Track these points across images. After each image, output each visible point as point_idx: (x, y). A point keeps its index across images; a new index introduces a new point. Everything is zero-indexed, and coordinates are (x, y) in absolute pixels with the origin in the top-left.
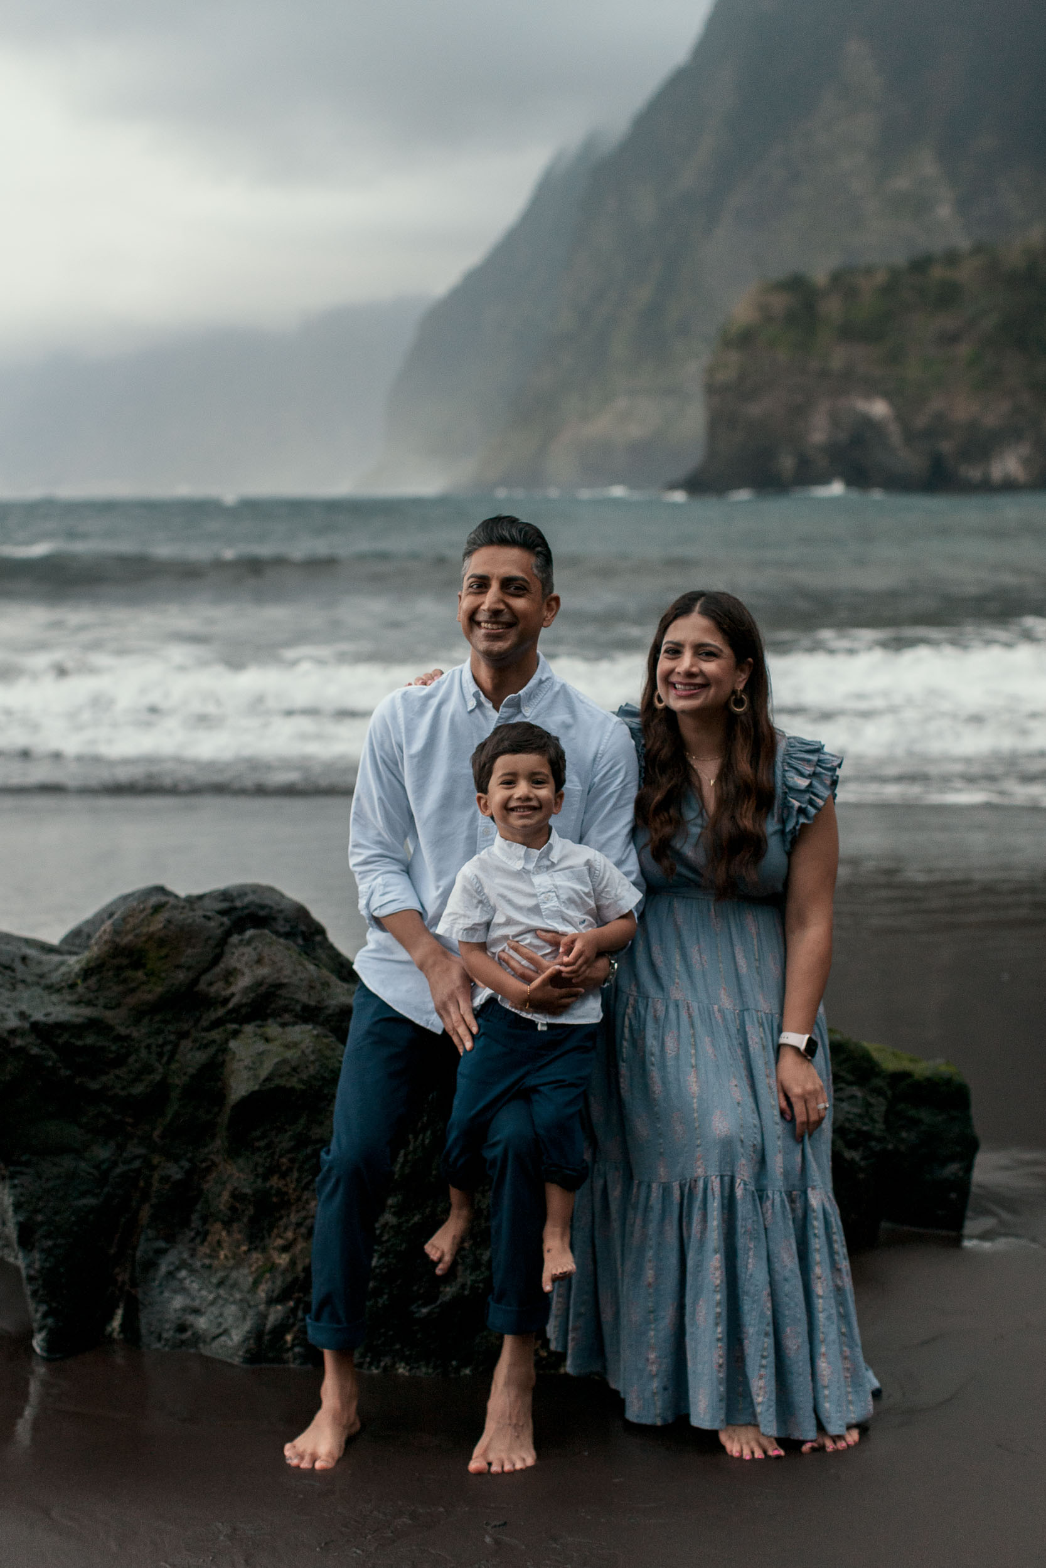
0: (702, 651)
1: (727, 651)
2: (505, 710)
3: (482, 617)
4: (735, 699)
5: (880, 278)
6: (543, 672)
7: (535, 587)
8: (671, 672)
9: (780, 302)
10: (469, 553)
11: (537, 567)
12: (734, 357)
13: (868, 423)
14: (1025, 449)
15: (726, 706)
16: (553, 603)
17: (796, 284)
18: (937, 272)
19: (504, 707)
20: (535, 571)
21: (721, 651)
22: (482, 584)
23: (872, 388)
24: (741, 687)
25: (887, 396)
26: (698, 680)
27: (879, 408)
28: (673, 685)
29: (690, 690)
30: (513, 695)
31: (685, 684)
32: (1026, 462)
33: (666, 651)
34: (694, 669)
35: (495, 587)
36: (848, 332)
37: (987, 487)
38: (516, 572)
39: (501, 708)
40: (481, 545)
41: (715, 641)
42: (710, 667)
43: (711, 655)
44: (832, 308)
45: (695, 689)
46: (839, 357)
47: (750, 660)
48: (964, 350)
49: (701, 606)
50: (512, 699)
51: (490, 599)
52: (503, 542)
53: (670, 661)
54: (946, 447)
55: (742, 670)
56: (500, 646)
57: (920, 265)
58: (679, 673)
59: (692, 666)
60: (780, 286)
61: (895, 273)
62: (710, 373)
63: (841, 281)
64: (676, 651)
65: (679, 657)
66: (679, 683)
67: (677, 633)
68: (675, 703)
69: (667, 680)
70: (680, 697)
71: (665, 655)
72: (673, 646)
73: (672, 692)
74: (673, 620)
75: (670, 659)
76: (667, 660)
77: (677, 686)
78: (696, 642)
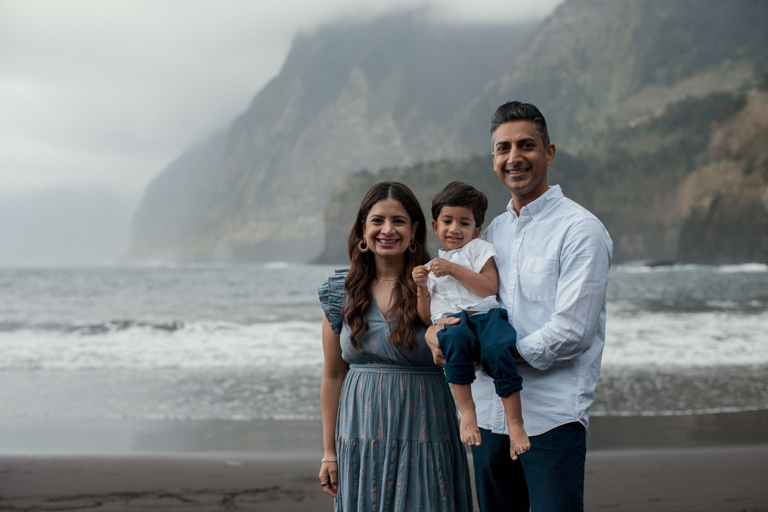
1: (409, 219)
3: (509, 168)
4: (412, 246)
5: (401, 172)
7: (539, 142)
8: (378, 232)
9: (358, 181)
10: (494, 129)
11: (538, 130)
12: (338, 205)
16: (551, 150)
17: (364, 174)
20: (537, 132)
21: (406, 219)
22: (505, 147)
24: (413, 238)
26: (395, 237)
28: (379, 240)
31: (388, 240)
34: (394, 231)
35: (514, 148)
38: (525, 136)
40: (500, 123)
41: (402, 213)
42: (401, 229)
43: (401, 222)
45: (393, 243)
47: (418, 222)
49: (392, 193)
51: (511, 156)
52: (513, 119)
56: (521, 184)
58: (383, 234)
59: (392, 229)
60: (357, 175)
61: (408, 170)
62: (327, 212)
63: (384, 173)
64: (379, 220)
65: (382, 224)
66: (383, 239)
67: (376, 210)
68: (379, 250)
69: (375, 237)
70: (384, 247)
71: (373, 222)
72: (377, 217)
73: (378, 244)
74: (375, 203)
75: (375, 225)
76: (374, 225)
77: (382, 241)
78: (393, 215)
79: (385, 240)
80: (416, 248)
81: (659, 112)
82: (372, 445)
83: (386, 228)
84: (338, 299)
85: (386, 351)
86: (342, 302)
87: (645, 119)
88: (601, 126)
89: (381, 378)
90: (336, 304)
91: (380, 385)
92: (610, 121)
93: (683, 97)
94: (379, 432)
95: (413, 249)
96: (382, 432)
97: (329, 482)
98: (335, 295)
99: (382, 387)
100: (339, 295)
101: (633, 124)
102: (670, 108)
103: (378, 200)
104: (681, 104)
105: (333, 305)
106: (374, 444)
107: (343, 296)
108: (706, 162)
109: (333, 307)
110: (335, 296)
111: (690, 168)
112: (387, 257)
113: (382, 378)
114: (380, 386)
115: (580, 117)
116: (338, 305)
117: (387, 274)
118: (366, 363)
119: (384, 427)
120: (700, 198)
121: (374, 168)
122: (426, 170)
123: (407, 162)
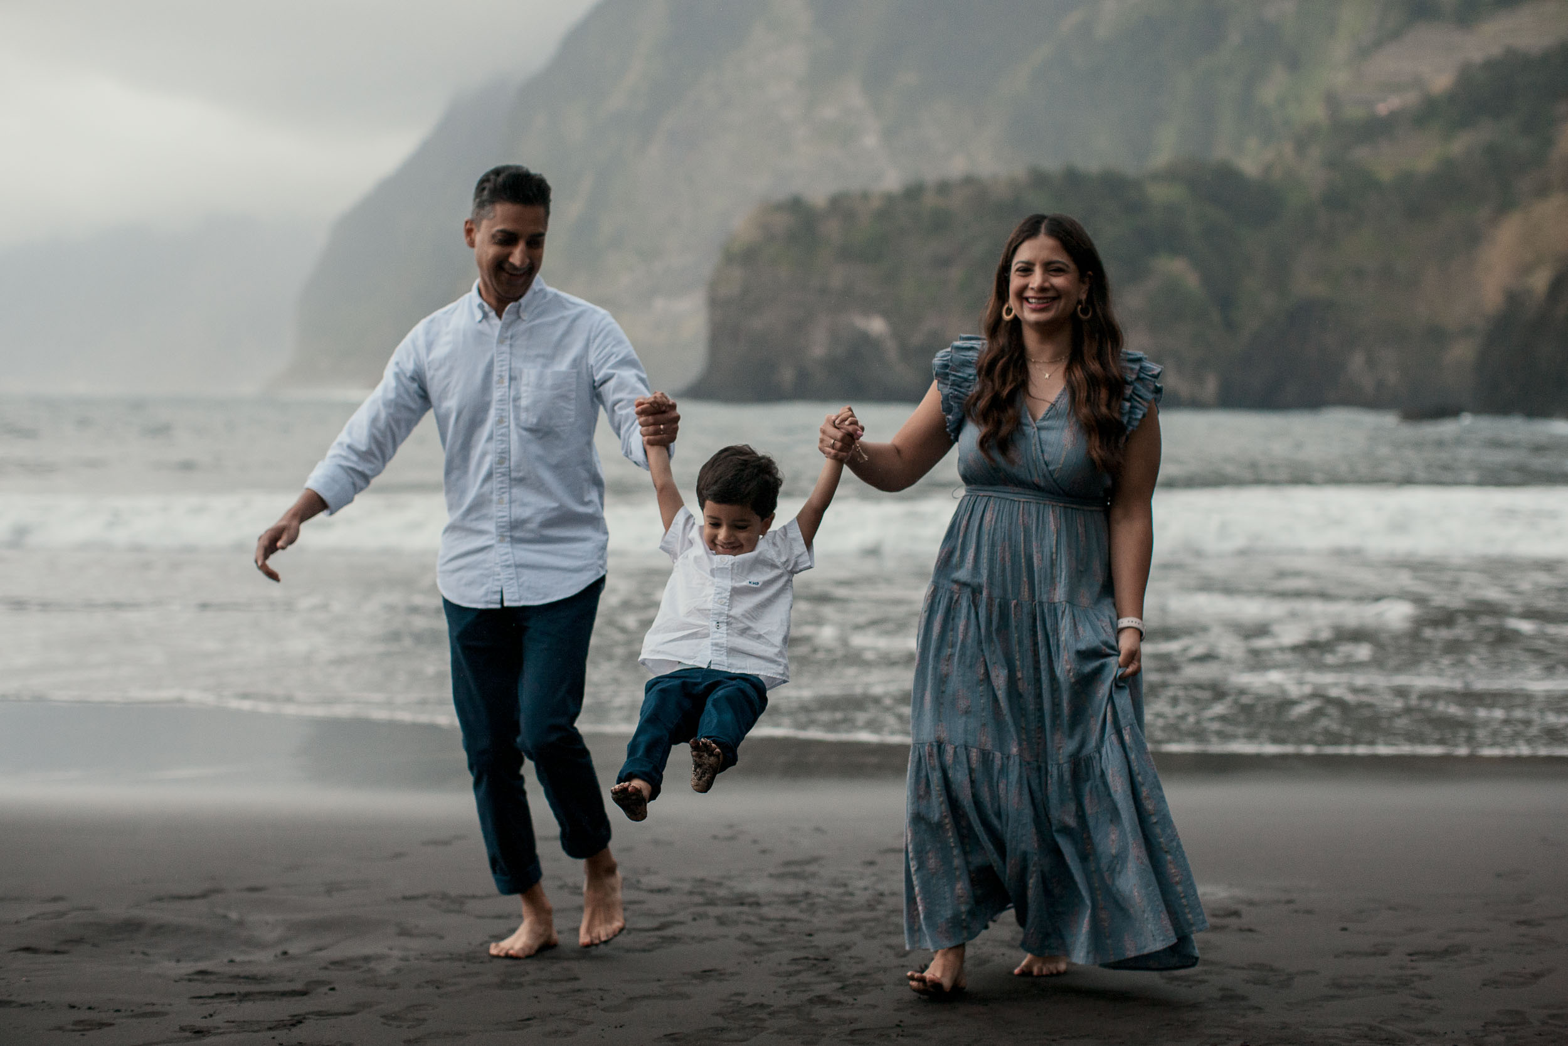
0: (1050, 268)
1: (1072, 266)
4: (1082, 308)
5: (876, 204)
8: (1025, 288)
9: (782, 222)
12: (737, 273)
13: (865, 339)
15: (1074, 314)
17: (796, 205)
21: (1067, 266)
23: (869, 306)
24: (1083, 297)
25: (886, 314)
26: (1050, 294)
27: (877, 326)
28: (1027, 299)
29: (1044, 303)
31: (1039, 299)
33: (1017, 270)
34: (1047, 285)
36: (846, 254)
41: (1061, 258)
42: (1058, 281)
43: (1060, 271)
44: (832, 229)
45: (1047, 302)
46: (838, 277)
47: (1090, 273)
48: (956, 274)
49: (1046, 228)
53: (1022, 278)
55: (1084, 282)
57: (914, 192)
58: (1032, 289)
59: (1044, 281)
60: (779, 207)
61: (890, 199)
62: (713, 287)
63: (839, 205)
64: (1027, 269)
65: (1031, 274)
66: (1032, 297)
67: (1025, 253)
68: (1029, 315)
69: (1022, 296)
70: (1034, 310)
71: (1017, 273)
72: (1024, 265)
73: (1026, 306)
74: (1021, 243)
75: (1021, 276)
76: (1020, 278)
77: (1030, 300)
78: (1047, 261)
79: (1035, 298)
80: (1090, 314)
81: (1441, 81)
82: (1013, 609)
83: (1036, 279)
84: (963, 382)
85: (1029, 471)
86: (969, 387)
87: (1409, 99)
88: (1315, 112)
89: (1021, 508)
90: (959, 389)
91: (1021, 518)
92: (1332, 100)
93: (1495, 50)
94: (1022, 589)
96: (1026, 590)
98: (960, 374)
99: (1023, 521)
100: (966, 376)
101: (1382, 109)
102: (1466, 76)
103: (1027, 238)
104: (1490, 65)
105: (956, 390)
106: (1015, 606)
107: (971, 377)
108: (1543, 191)
109: (956, 393)
110: (960, 377)
111: (1505, 206)
112: (1039, 326)
113: (1023, 509)
114: (1021, 521)
115: (1268, 93)
116: (963, 390)
118: (995, 485)
119: (1029, 583)
120: (1527, 269)
121: (818, 194)
122: (930, 200)
123: (892, 181)
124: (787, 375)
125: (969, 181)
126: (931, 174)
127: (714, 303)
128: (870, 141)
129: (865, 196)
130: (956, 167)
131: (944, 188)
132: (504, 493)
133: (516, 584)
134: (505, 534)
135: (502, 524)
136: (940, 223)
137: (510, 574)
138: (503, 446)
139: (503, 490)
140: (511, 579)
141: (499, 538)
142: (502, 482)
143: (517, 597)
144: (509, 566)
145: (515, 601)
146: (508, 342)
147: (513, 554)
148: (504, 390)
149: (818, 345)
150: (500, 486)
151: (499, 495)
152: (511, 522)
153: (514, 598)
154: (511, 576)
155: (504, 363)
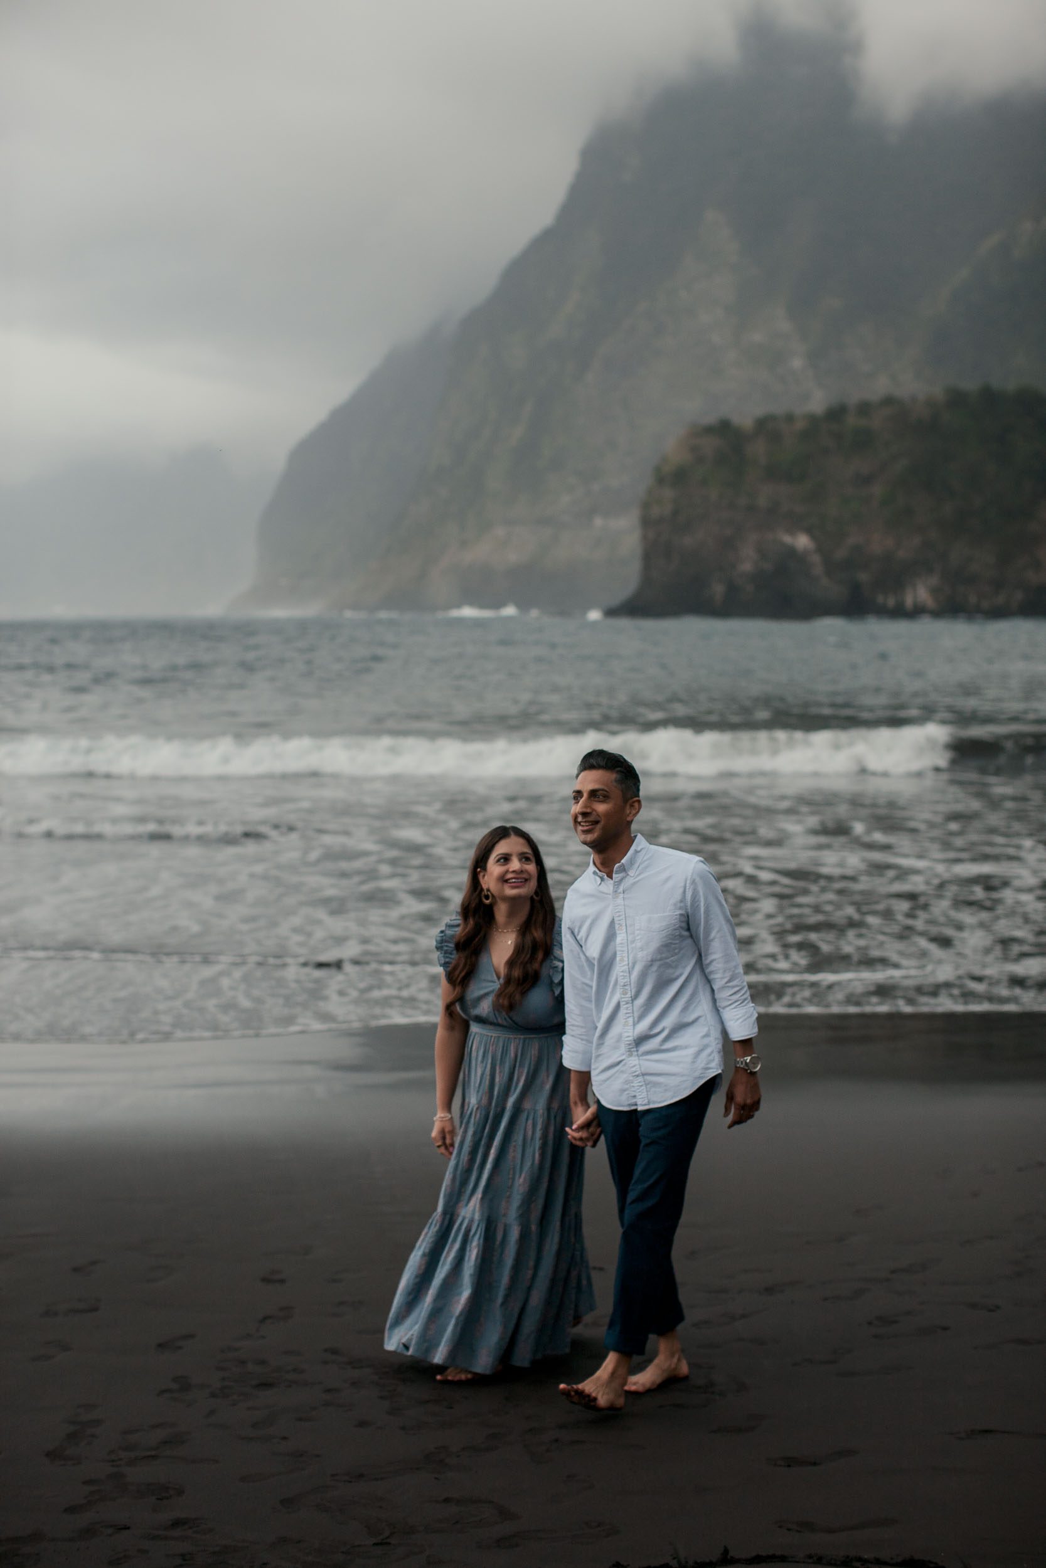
1: (531, 857)
2: (617, 875)
5: (800, 425)
6: (637, 846)
7: (616, 793)
9: (710, 445)
11: (616, 781)
12: (668, 493)
13: (791, 553)
14: (934, 580)
16: (636, 805)
17: (724, 428)
18: (851, 421)
19: (616, 874)
20: (615, 784)
21: (528, 856)
22: (576, 797)
23: (796, 523)
25: (809, 531)
27: (802, 541)
28: (507, 881)
30: (618, 864)
32: (934, 591)
35: (585, 797)
36: (774, 473)
37: (900, 612)
38: (604, 787)
39: (614, 875)
42: (529, 867)
44: (758, 450)
46: (765, 495)
48: (877, 490)
50: (620, 867)
54: (863, 577)
56: (588, 838)
57: (836, 414)
58: (513, 871)
59: (521, 866)
60: (709, 430)
61: (813, 419)
62: (646, 506)
63: (766, 426)
64: (506, 859)
65: (509, 863)
66: (512, 878)
67: (501, 848)
68: (508, 891)
69: (503, 880)
70: (514, 887)
71: (497, 862)
72: (502, 854)
73: (506, 885)
74: (496, 843)
76: (499, 865)
78: (521, 852)
79: (515, 878)
83: (515, 864)
95: (537, 896)
97: (444, 1143)
99: (492, 1051)
103: (501, 839)
113: (494, 1042)
117: (507, 924)
121: (744, 417)
122: (852, 421)
123: (817, 403)
124: (718, 590)
125: (888, 401)
126: (854, 397)
127: (646, 522)
128: (797, 363)
129: (790, 418)
130: (880, 387)
131: (865, 408)
132: (628, 1017)
133: (645, 1091)
134: (632, 1050)
135: (628, 1042)
136: (863, 441)
137: (639, 1082)
138: (625, 980)
139: (628, 1015)
140: (642, 1086)
141: (628, 1053)
142: (627, 1008)
143: (646, 1102)
144: (638, 1076)
145: (645, 1105)
146: (622, 895)
147: (640, 1065)
148: (623, 935)
149: (747, 562)
150: (625, 1011)
151: (626, 1019)
152: (634, 1040)
153: (644, 1103)
154: (640, 1084)
155: (620, 913)
